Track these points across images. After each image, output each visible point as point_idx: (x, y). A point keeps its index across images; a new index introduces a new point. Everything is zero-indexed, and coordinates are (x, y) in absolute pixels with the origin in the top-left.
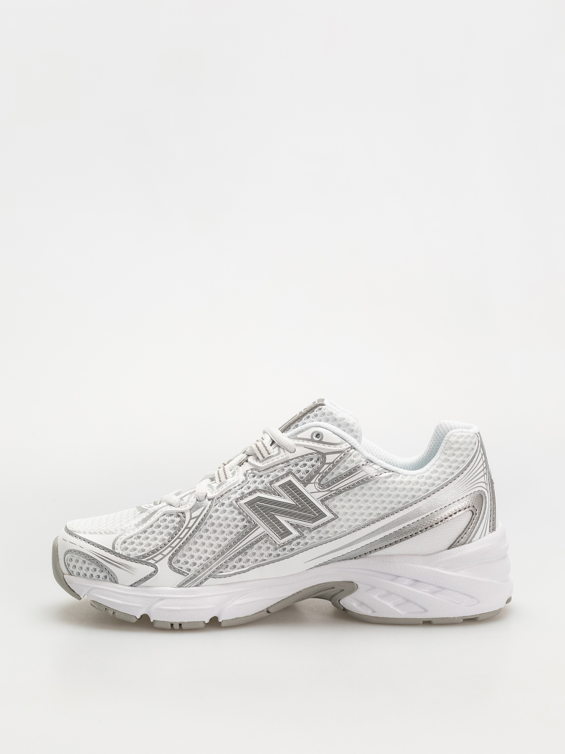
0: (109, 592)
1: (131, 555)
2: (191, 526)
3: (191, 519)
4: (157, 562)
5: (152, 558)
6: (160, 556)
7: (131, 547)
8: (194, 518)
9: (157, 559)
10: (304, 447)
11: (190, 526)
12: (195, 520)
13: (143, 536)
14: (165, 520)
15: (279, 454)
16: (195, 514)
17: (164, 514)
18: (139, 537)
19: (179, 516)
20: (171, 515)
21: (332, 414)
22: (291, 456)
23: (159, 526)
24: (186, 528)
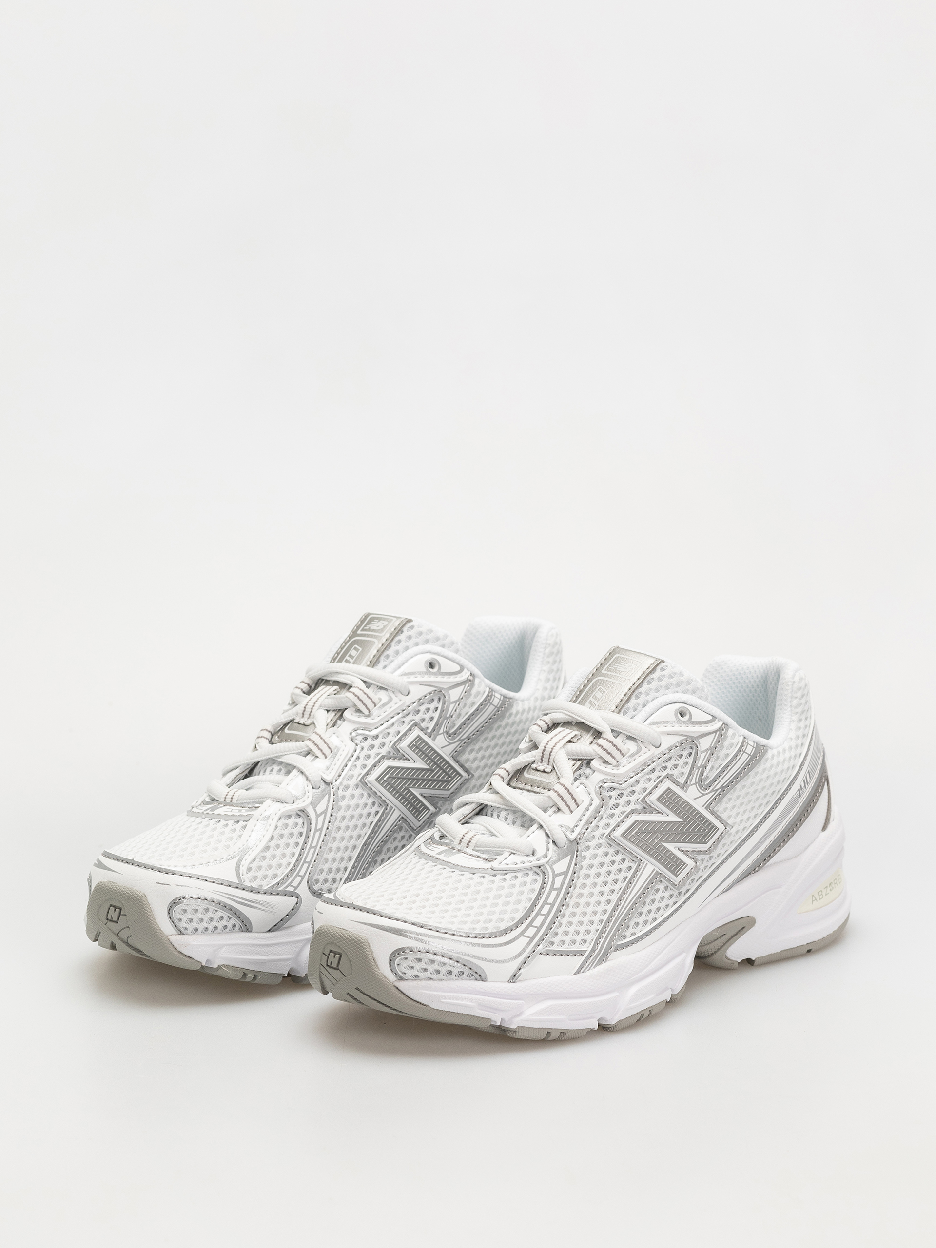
0: (246, 947)
1: (264, 886)
2: (321, 827)
3: (318, 816)
4: (296, 888)
5: (290, 885)
6: (299, 879)
7: (260, 874)
8: (321, 813)
9: (295, 884)
10: (420, 685)
11: (319, 827)
12: (322, 816)
13: (268, 854)
14: (286, 826)
15: (391, 700)
16: (320, 808)
17: (280, 818)
18: (264, 858)
19: (299, 816)
20: (290, 816)
21: (431, 631)
22: (408, 700)
23: (282, 836)
24: (316, 830)
